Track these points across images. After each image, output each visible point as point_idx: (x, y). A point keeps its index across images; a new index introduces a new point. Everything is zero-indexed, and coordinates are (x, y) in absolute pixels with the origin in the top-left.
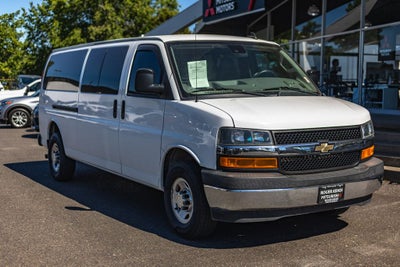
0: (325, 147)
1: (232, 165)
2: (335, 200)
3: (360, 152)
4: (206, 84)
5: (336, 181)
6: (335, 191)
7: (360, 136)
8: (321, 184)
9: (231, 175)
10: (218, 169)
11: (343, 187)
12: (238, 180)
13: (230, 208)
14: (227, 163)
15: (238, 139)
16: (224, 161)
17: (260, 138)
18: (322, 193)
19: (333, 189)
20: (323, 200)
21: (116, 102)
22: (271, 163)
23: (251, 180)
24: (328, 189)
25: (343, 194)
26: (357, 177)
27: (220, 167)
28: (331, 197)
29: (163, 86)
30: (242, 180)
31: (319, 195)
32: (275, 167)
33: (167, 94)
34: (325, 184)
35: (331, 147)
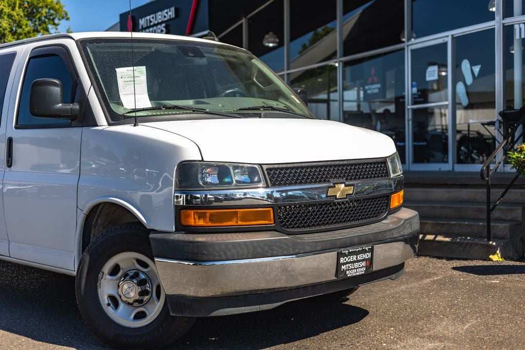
0: (341, 190)
1: (201, 223)
2: (361, 271)
3: (388, 197)
4: (145, 102)
5: (361, 241)
6: (360, 257)
7: (387, 174)
8: (339, 247)
9: (201, 238)
10: (178, 230)
11: (372, 250)
12: (212, 245)
13: (202, 293)
14: (193, 220)
15: (209, 180)
16: (188, 216)
17: (244, 178)
18: (342, 260)
19: (357, 253)
20: (344, 272)
22: (264, 216)
24: (351, 254)
25: (370, 261)
26: (388, 236)
27: (181, 227)
28: (356, 268)
29: (77, 106)
30: (219, 244)
31: (339, 265)
32: (270, 222)
33: (86, 118)
34: (345, 247)
35: (350, 190)
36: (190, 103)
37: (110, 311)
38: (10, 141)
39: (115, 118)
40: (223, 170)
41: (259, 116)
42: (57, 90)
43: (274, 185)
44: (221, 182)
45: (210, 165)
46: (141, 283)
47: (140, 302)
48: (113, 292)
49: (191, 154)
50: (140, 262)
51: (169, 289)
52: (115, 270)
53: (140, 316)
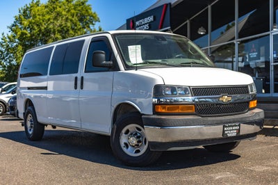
0: (225, 98)
1: (164, 111)
2: (234, 134)
3: (248, 103)
4: (140, 60)
5: (234, 121)
6: (234, 128)
7: (248, 92)
8: (224, 124)
9: (163, 117)
10: (154, 114)
11: (239, 125)
12: (168, 120)
13: (164, 141)
14: (160, 110)
15: (167, 93)
16: (158, 108)
17: (182, 92)
18: (225, 129)
19: (232, 126)
20: (226, 134)
21: (76, 78)
22: (190, 108)
24: (229, 126)
25: (239, 130)
26: (247, 119)
27: (155, 112)
28: (232, 133)
29: (111, 63)
30: (171, 120)
31: (224, 131)
32: (193, 111)
33: (115, 67)
34: (227, 123)
35: (230, 99)
36: (160, 61)
37: (125, 149)
38: (82, 78)
39: (127, 67)
40: (173, 89)
41: (190, 66)
42: (103, 55)
43: (195, 95)
44: (172, 94)
45: (168, 86)
46: (138, 137)
47: (137, 145)
48: (126, 142)
49: (160, 82)
50: (137, 128)
51: (149, 139)
52: (127, 132)
53: (138, 151)
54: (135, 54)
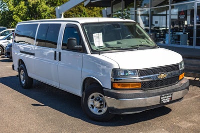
0: (163, 76)
1: (119, 87)
2: (168, 101)
3: (179, 76)
5: (168, 92)
6: (168, 97)
7: (179, 69)
8: (161, 94)
9: (119, 92)
11: (172, 95)
12: (122, 94)
13: (119, 108)
14: (116, 86)
15: (121, 74)
17: (133, 73)
19: (166, 96)
20: (163, 101)
21: (55, 52)
22: (138, 85)
23: (128, 94)
25: (171, 98)
26: (178, 89)
27: (113, 88)
28: (166, 100)
29: (81, 46)
30: (124, 94)
31: (161, 99)
32: (140, 87)
33: (84, 51)
34: (163, 94)
35: (166, 76)
37: (91, 109)
38: (60, 53)
39: (93, 52)
40: (126, 71)
42: (75, 41)
43: (141, 76)
44: (125, 75)
45: (122, 70)
46: (101, 102)
47: (100, 107)
48: (92, 104)
49: (116, 67)
50: (100, 96)
51: (109, 105)
52: (93, 97)
53: (100, 111)
54: (98, 40)
